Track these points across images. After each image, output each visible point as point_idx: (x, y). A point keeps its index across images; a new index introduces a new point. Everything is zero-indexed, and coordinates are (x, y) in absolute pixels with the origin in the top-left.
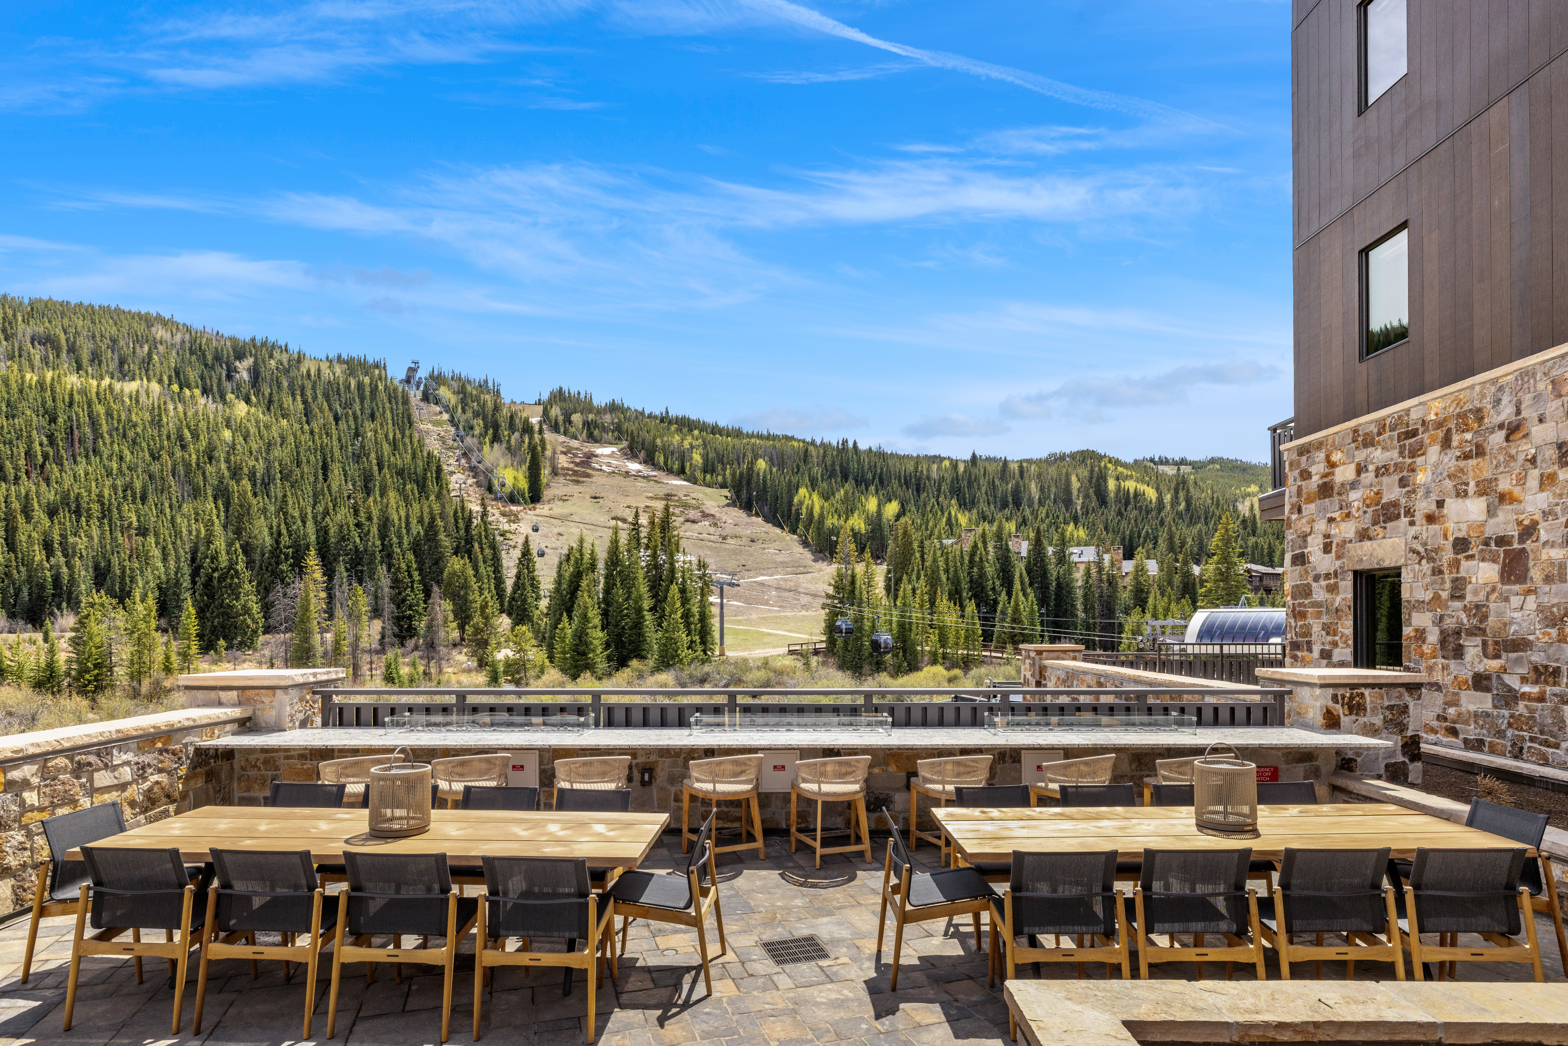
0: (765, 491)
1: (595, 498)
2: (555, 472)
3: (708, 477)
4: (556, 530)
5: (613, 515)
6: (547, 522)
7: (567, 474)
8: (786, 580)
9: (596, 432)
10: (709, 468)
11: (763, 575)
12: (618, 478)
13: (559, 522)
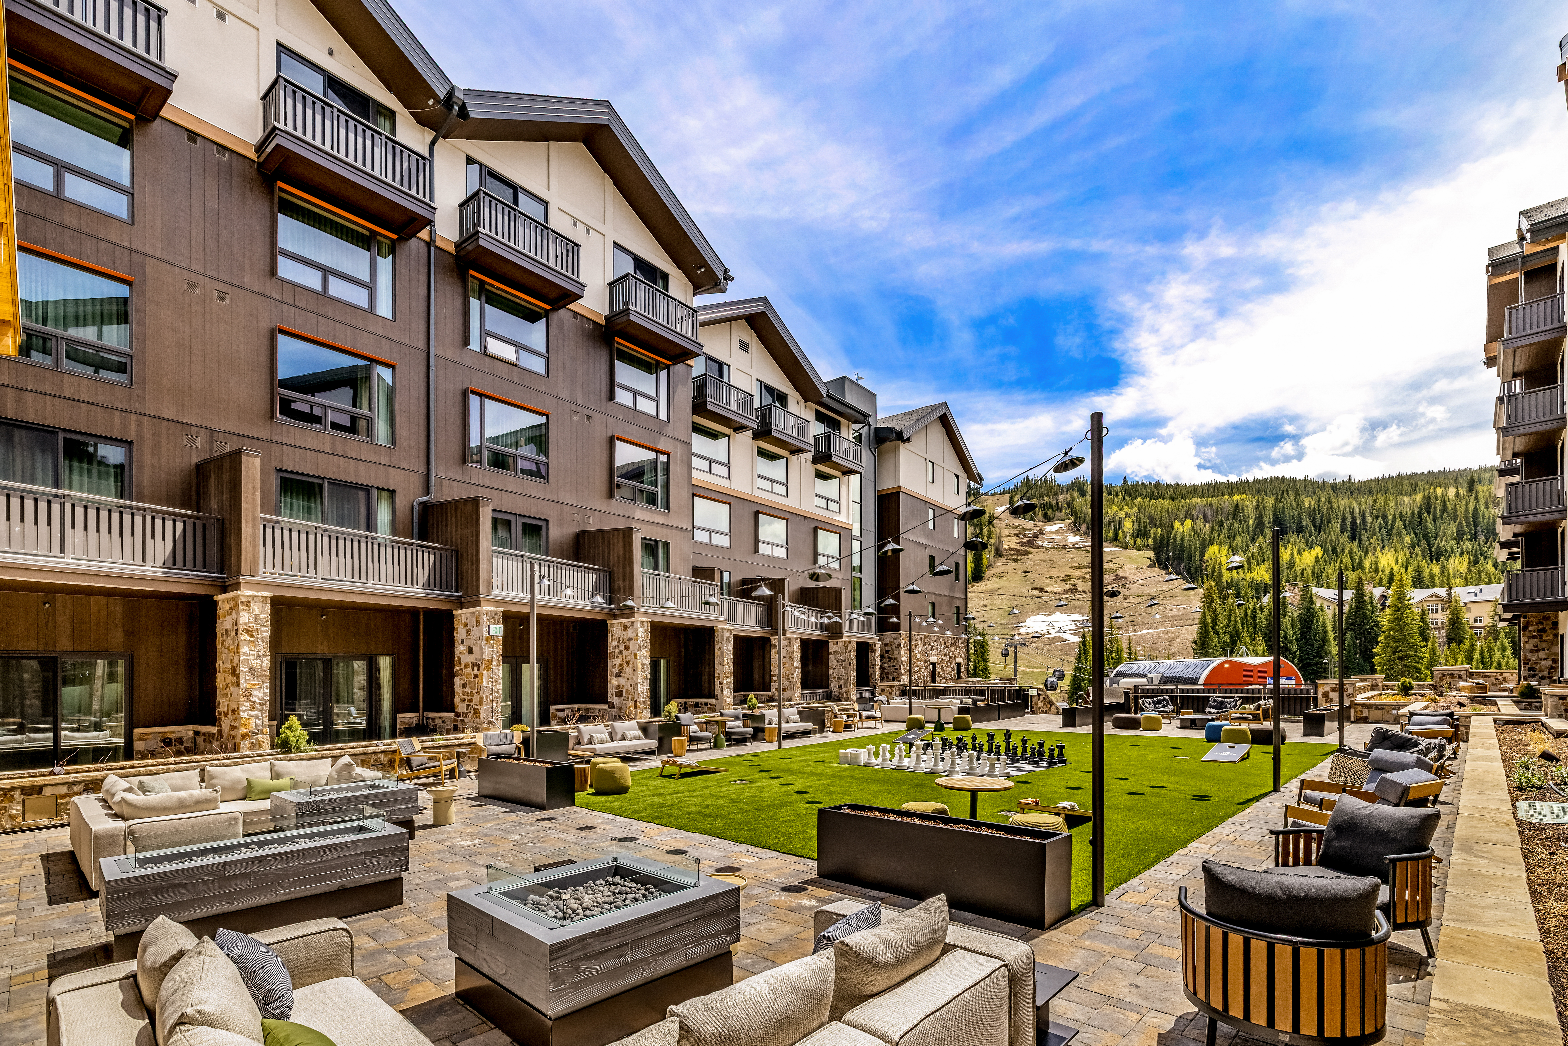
0: (1182, 550)
1: (1026, 572)
2: (999, 554)
3: (1139, 541)
4: (982, 603)
5: (1034, 586)
6: (978, 597)
7: (1011, 555)
8: (1167, 632)
9: (1050, 512)
10: (1141, 533)
11: (1147, 629)
12: (1054, 552)
13: (987, 596)
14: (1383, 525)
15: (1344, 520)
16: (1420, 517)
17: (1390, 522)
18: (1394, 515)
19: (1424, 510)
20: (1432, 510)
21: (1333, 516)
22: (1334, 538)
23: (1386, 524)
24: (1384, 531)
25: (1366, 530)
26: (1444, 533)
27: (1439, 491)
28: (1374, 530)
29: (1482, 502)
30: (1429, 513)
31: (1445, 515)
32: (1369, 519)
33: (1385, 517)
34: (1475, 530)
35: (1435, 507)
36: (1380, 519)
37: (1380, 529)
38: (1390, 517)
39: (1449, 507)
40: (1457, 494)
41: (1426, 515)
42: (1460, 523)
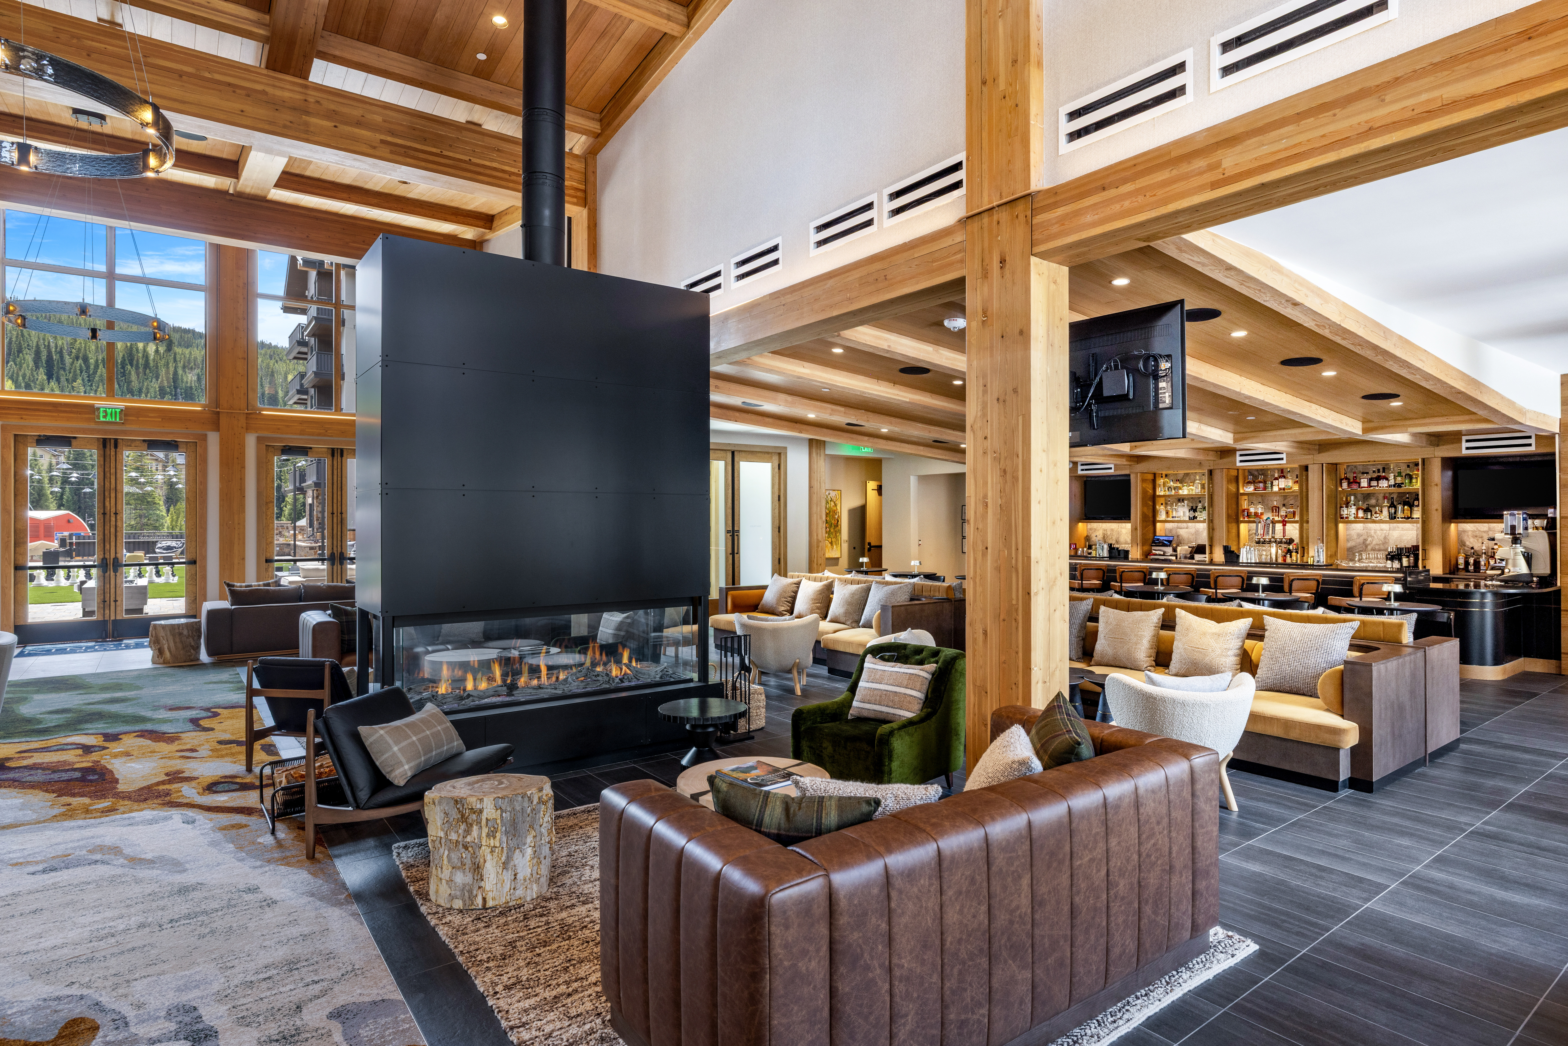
14: (84, 368)
15: (38, 353)
16: (123, 367)
17: (92, 367)
18: (97, 360)
19: (127, 362)
20: (135, 363)
21: (24, 345)
22: (28, 373)
23: (88, 367)
24: (85, 375)
25: (64, 370)
26: (148, 389)
27: (141, 345)
28: (75, 372)
29: (180, 365)
30: (132, 366)
31: (148, 371)
32: (68, 360)
33: (86, 359)
34: (176, 391)
35: (138, 360)
36: (80, 361)
37: (81, 372)
38: (92, 361)
39: (152, 364)
40: (157, 351)
41: (129, 367)
42: (162, 381)
